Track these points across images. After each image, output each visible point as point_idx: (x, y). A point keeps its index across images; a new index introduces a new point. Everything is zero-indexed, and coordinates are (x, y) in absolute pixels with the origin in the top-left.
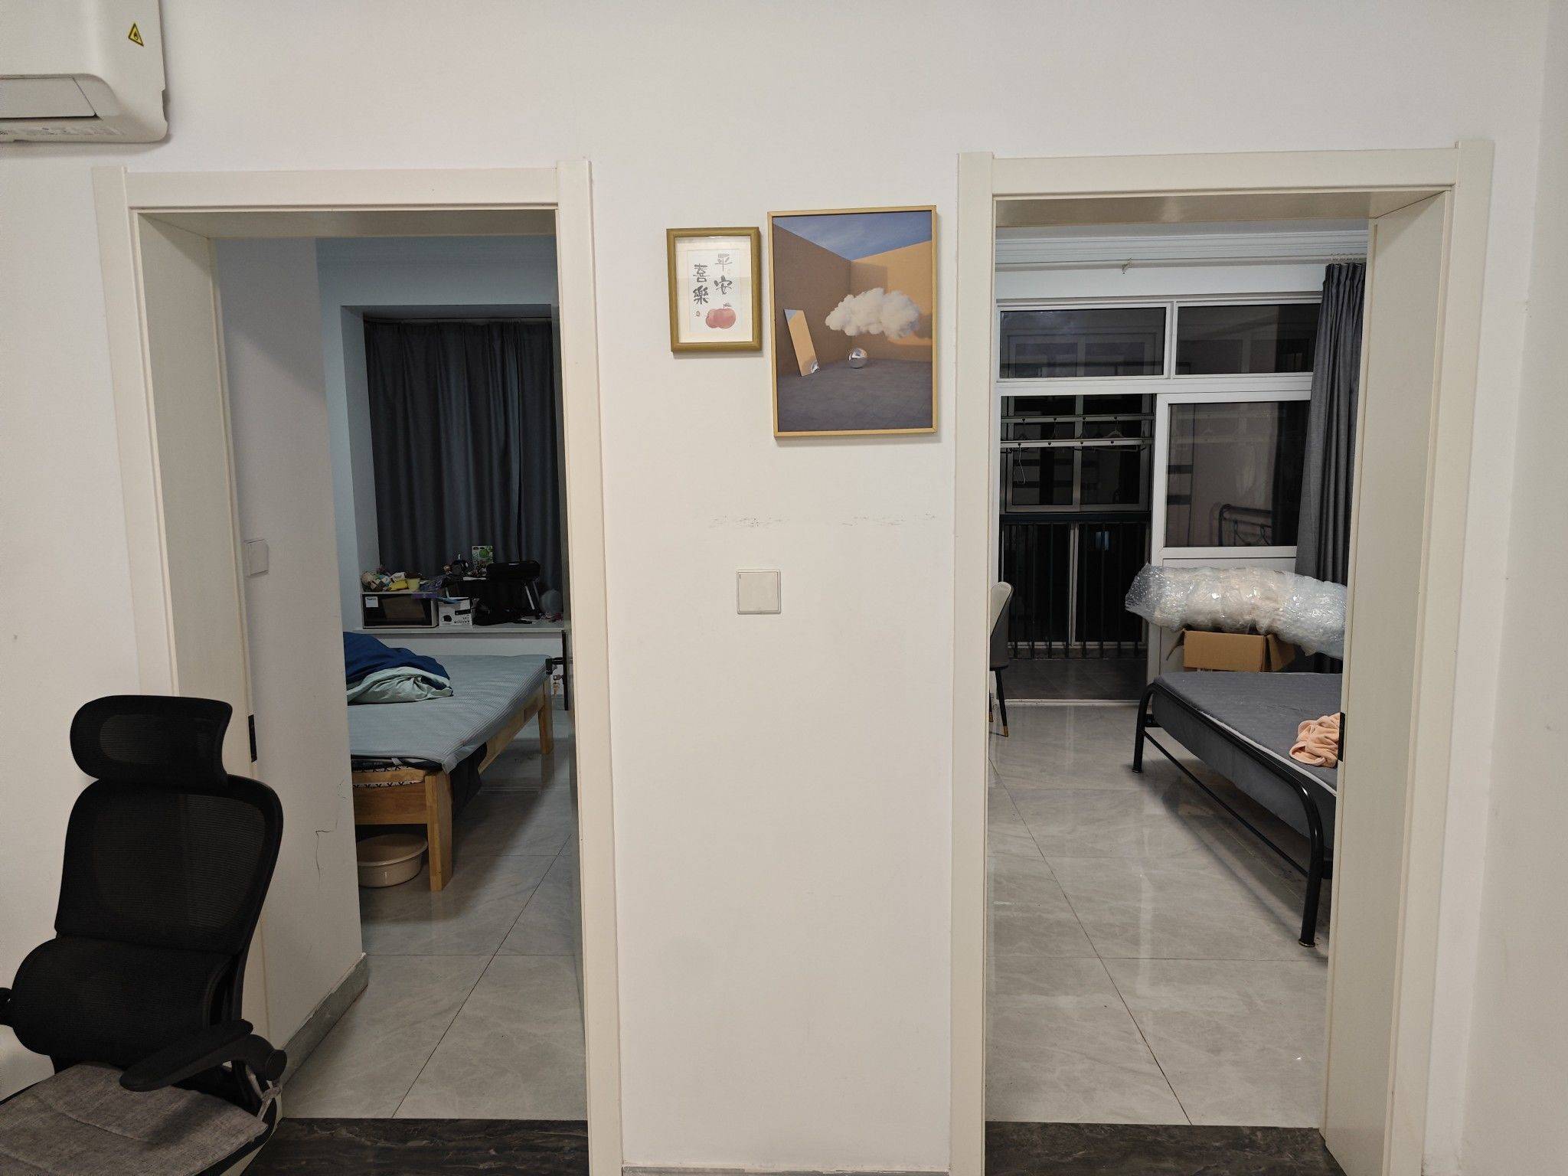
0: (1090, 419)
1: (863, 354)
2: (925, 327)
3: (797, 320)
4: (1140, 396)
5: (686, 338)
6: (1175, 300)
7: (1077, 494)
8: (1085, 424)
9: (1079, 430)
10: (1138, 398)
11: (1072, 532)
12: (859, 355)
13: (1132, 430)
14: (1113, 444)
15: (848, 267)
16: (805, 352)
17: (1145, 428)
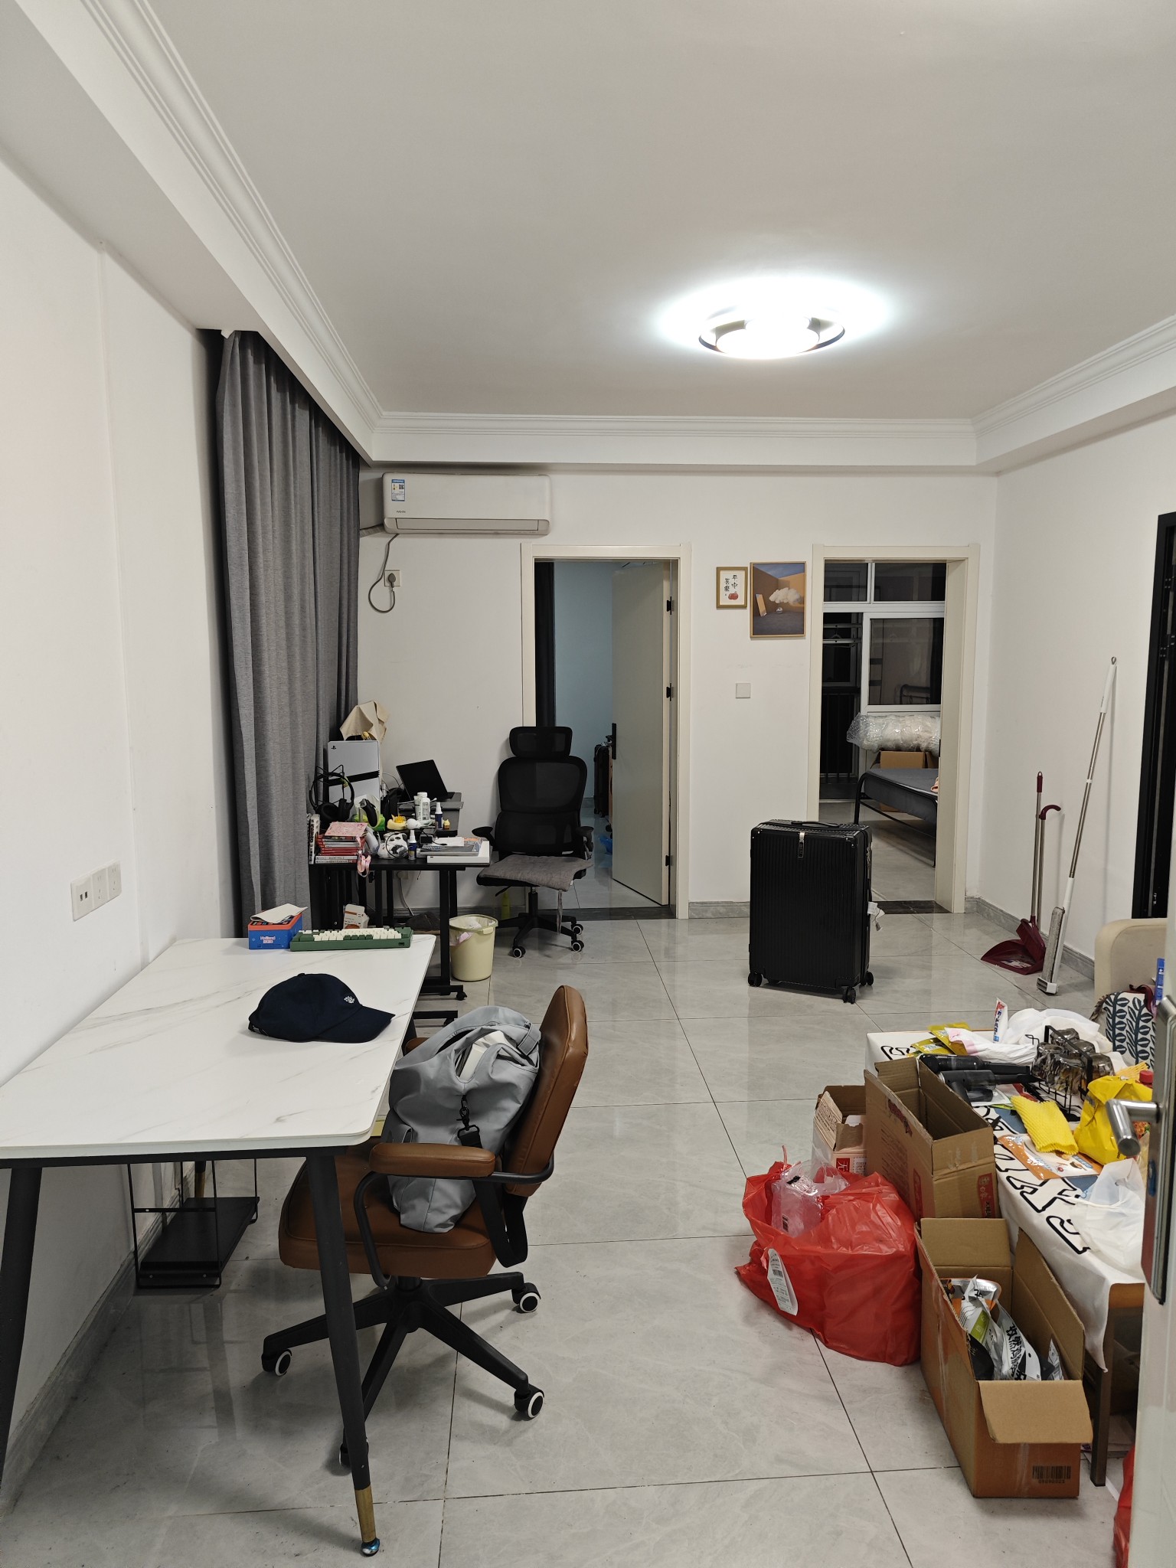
1: (781, 609)
2: (802, 600)
3: (760, 598)
5: (722, 603)
12: (780, 610)
14: (837, 643)
15: (777, 580)
16: (762, 608)
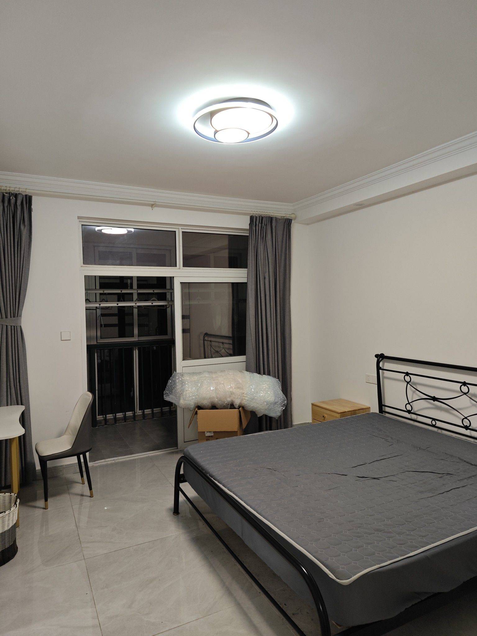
0: (141, 291)
4: (165, 278)
6: (180, 228)
7: (136, 331)
8: (139, 294)
9: (135, 297)
10: (164, 279)
11: (134, 351)
13: (162, 297)
14: (153, 305)
17: (168, 296)
